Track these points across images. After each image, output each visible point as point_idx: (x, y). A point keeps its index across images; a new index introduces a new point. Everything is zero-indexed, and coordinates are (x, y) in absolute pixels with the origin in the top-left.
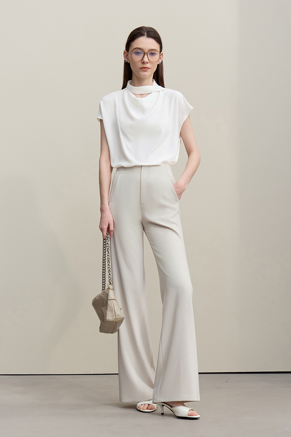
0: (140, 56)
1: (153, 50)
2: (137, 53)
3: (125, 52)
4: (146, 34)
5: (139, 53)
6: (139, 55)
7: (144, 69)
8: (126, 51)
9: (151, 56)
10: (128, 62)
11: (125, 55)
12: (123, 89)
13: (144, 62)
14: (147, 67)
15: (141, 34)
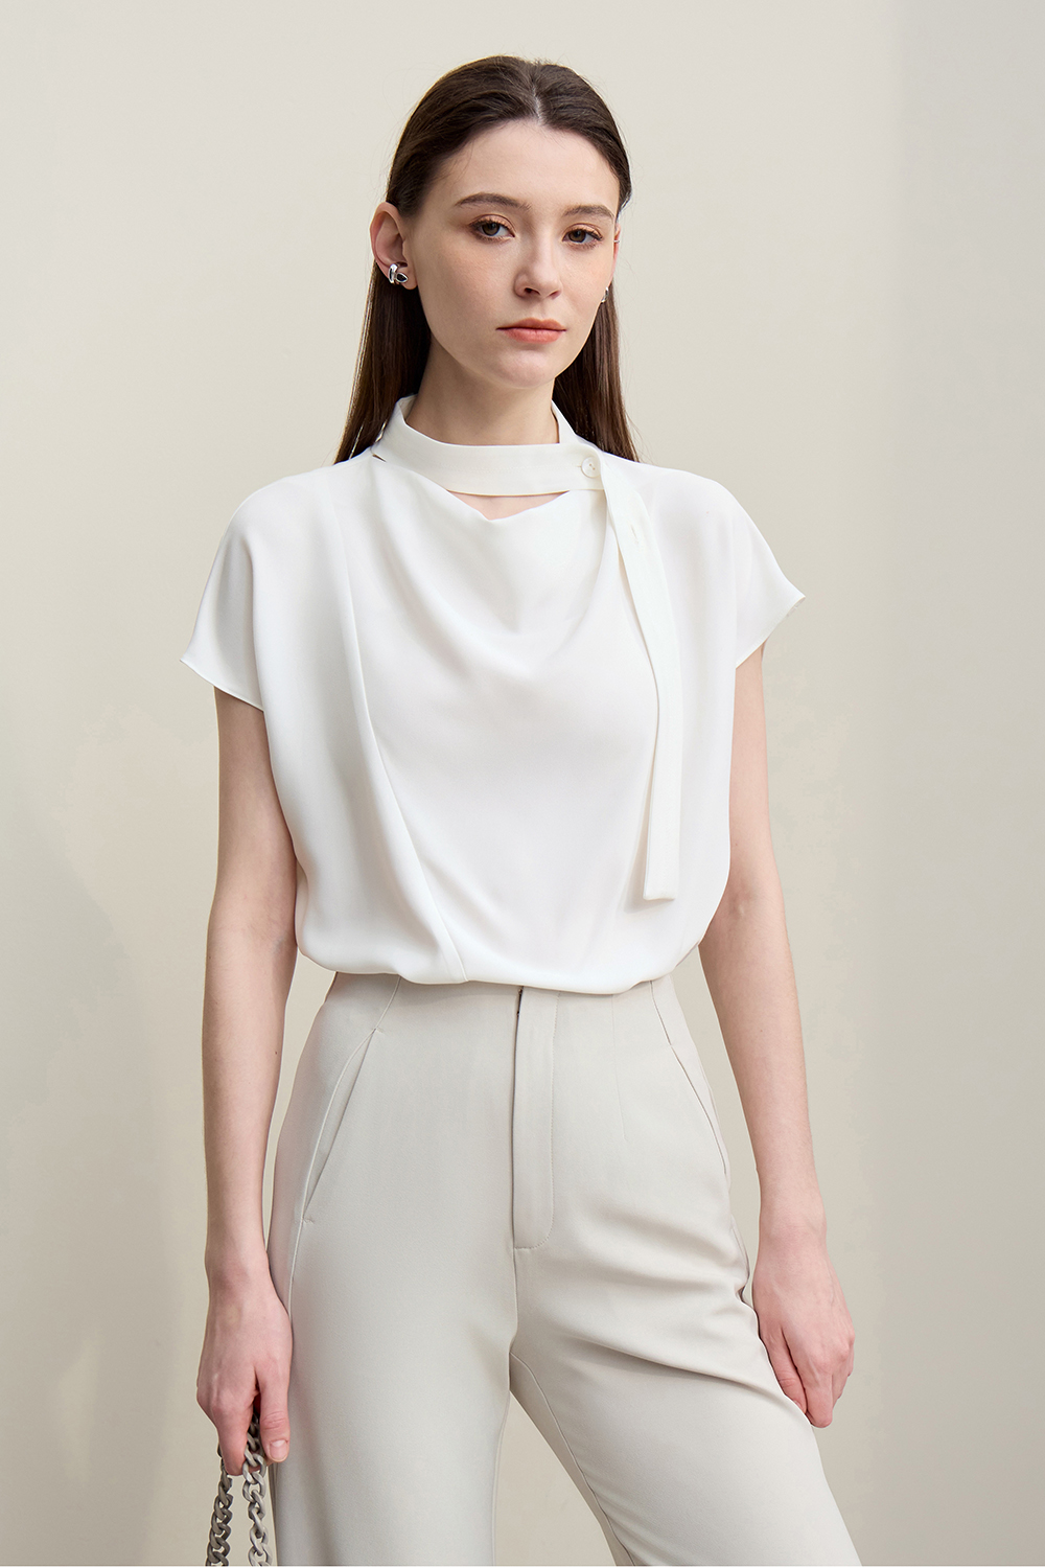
0: (501, 248)
1: (586, 210)
2: (484, 229)
3: (381, 218)
4: (538, 104)
5: (498, 226)
6: (497, 241)
7: (527, 333)
8: (391, 209)
9: (576, 249)
10: (409, 285)
11: (386, 232)
12: (344, 456)
13: (528, 291)
14: (549, 322)
15: (508, 107)
